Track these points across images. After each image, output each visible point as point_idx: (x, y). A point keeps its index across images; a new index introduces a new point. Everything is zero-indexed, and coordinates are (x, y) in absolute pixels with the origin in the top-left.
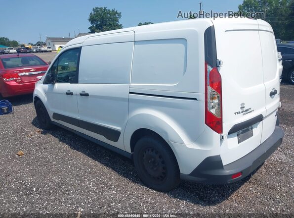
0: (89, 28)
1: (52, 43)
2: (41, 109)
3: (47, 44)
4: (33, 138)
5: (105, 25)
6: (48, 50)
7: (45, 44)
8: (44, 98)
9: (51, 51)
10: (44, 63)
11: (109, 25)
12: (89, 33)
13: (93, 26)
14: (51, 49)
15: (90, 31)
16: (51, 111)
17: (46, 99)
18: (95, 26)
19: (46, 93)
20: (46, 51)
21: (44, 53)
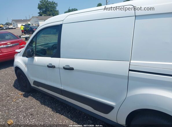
0: (39, 13)
1: (15, 23)
2: (21, 76)
3: (13, 24)
4: (18, 103)
5: (48, 11)
6: (14, 27)
7: (11, 24)
8: (24, 69)
9: (15, 28)
10: (16, 38)
11: (50, 11)
12: (39, 16)
13: (41, 12)
14: (15, 27)
15: (39, 15)
16: (32, 79)
17: (26, 69)
18: (42, 11)
19: (26, 64)
20: (12, 28)
21: (11, 30)
